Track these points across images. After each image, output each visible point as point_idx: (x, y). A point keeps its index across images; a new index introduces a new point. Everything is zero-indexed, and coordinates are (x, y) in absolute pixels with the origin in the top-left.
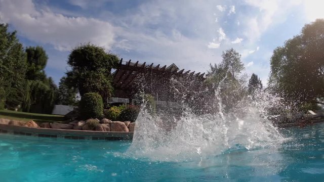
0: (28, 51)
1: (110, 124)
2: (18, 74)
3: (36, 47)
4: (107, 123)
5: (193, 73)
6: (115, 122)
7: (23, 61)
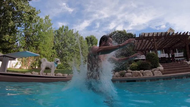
0: (87, 39)
1: (132, 72)
2: (83, 51)
3: (90, 36)
4: (130, 72)
5: (181, 33)
6: (134, 71)
7: (85, 44)
